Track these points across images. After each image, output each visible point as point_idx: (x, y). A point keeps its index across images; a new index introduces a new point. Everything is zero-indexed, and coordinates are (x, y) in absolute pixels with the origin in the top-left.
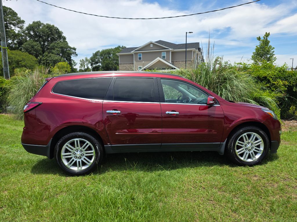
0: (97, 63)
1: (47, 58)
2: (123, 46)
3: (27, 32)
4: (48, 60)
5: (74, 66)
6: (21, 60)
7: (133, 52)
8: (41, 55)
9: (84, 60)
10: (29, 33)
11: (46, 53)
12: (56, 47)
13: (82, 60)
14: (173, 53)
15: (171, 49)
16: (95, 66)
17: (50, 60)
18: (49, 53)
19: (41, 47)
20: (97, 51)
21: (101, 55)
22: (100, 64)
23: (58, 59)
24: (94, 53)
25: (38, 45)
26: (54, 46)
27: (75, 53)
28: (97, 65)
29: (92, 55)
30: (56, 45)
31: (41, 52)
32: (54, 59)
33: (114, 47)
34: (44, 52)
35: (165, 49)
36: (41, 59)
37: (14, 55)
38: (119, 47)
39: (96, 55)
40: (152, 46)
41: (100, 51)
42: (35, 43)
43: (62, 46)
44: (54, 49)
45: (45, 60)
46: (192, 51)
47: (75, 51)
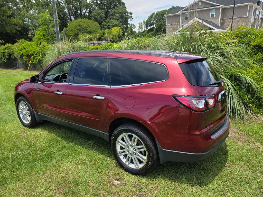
0: (151, 25)
1: (109, 23)
2: (177, 6)
3: (95, 1)
4: (109, 26)
5: (133, 29)
6: (88, 26)
7: (180, 12)
8: (104, 21)
9: (142, 23)
10: (97, 2)
11: (108, 19)
12: (116, 13)
13: (140, 23)
14: (224, 10)
15: (221, 6)
16: (150, 28)
17: (111, 25)
18: (110, 19)
19: (105, 14)
20: (152, 13)
21: (156, 17)
22: (154, 26)
23: (116, 24)
24: (150, 15)
25: (102, 13)
26: (115, 12)
27: (132, 17)
28: (152, 27)
29: (148, 18)
30: (116, 11)
31: (104, 18)
32: (114, 24)
33: (169, 8)
34: (106, 18)
35: (215, 6)
36: (104, 24)
37: (82, 23)
38: (174, 7)
39: (151, 17)
40: (200, 4)
41: (155, 13)
42: (100, 11)
43: (120, 11)
44: (114, 15)
45: (107, 25)
46: (248, 5)
47: (131, 15)
